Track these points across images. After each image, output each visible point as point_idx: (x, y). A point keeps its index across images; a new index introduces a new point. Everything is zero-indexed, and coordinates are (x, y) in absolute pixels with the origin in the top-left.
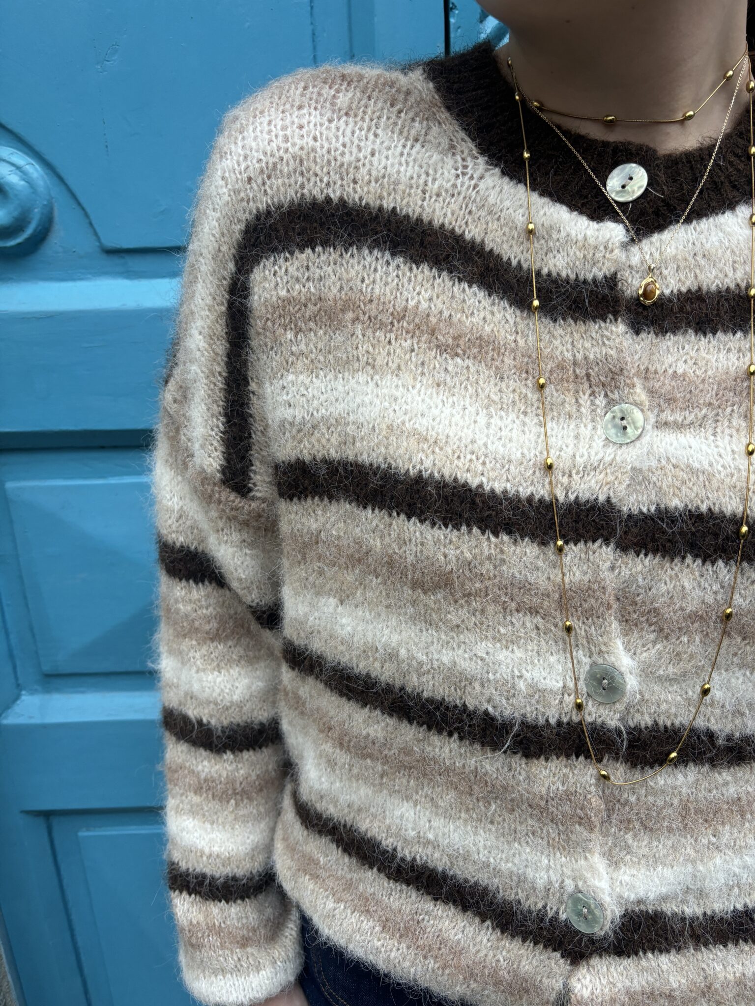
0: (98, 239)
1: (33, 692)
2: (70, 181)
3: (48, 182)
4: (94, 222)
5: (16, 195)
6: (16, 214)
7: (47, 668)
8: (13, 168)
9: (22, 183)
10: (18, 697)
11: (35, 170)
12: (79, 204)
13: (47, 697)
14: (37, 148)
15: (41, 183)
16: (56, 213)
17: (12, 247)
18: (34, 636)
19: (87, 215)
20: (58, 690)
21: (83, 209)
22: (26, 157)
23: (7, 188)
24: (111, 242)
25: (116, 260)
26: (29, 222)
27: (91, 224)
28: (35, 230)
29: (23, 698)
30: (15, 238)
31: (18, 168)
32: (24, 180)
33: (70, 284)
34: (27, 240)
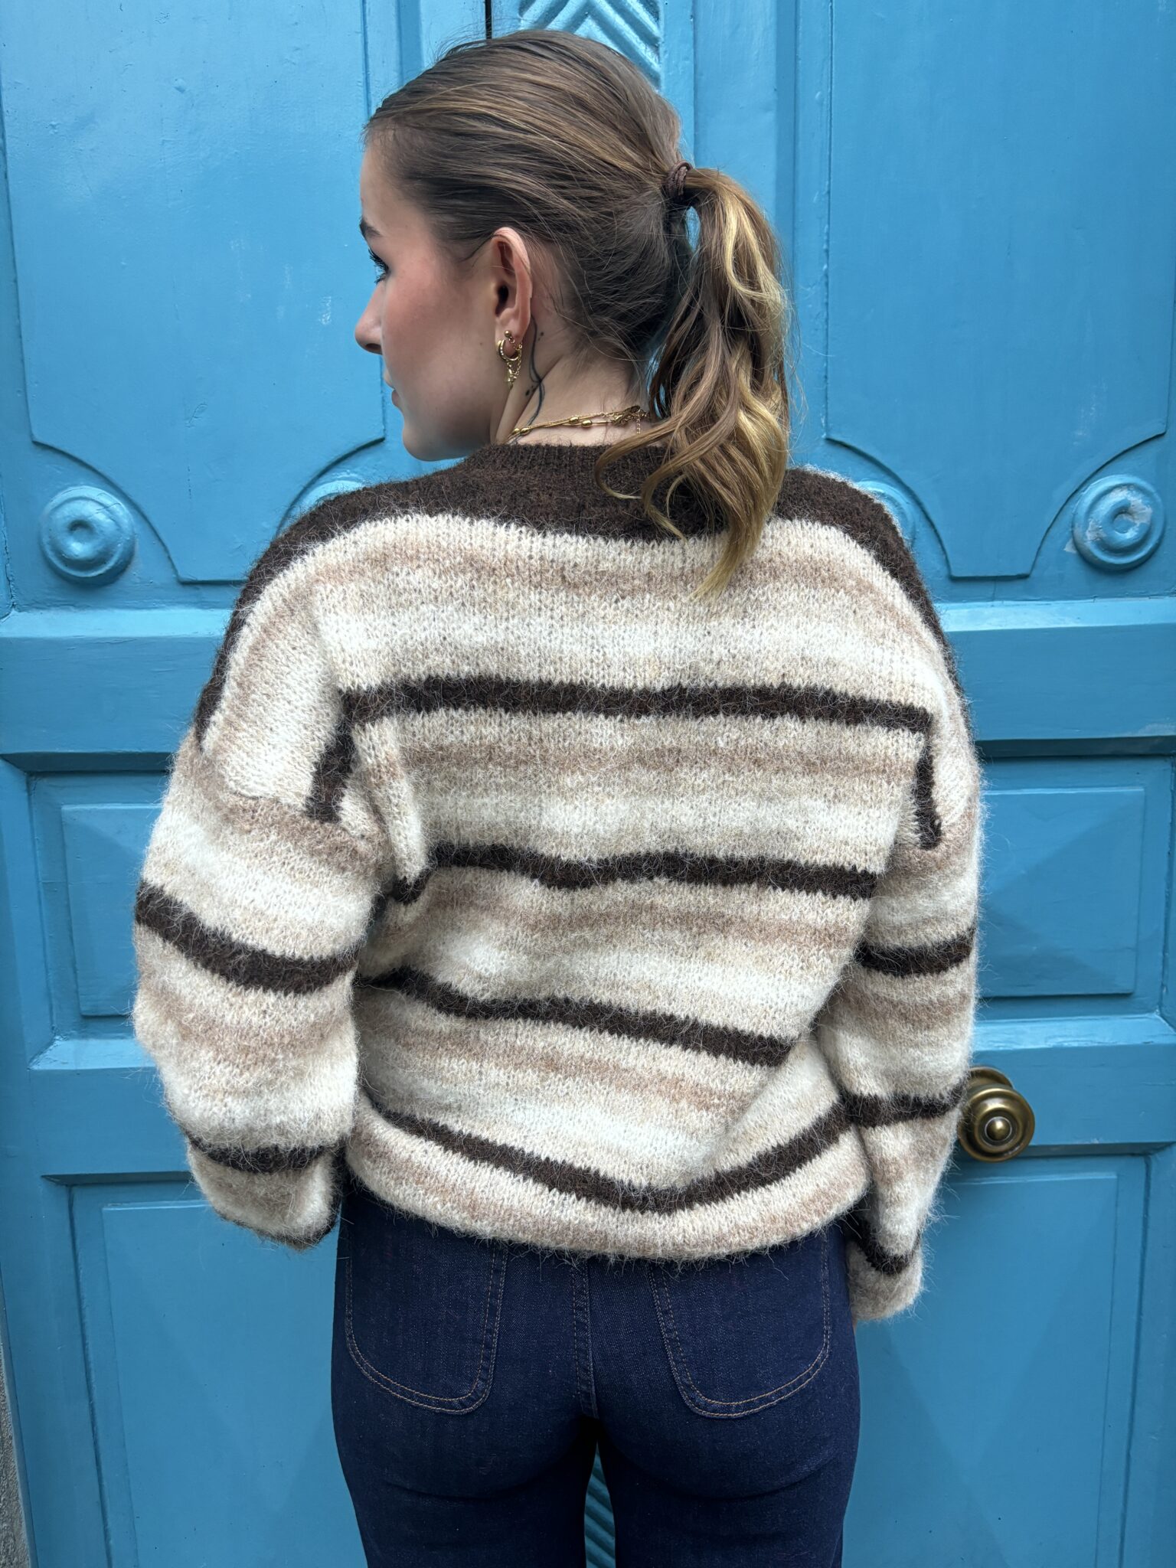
0: (176, 571)
1: (68, 1037)
2: (154, 520)
3: (133, 520)
4: (172, 556)
5: (102, 531)
6: (100, 548)
7: (86, 1008)
8: (102, 507)
9: (109, 520)
10: (51, 1043)
11: (121, 510)
12: (160, 540)
13: (84, 1042)
14: (125, 490)
15: (126, 521)
16: (137, 547)
17: (93, 578)
18: (75, 971)
19: (166, 550)
20: (96, 1036)
21: (163, 545)
22: (115, 499)
23: (95, 525)
24: (187, 574)
25: (190, 590)
26: (112, 556)
27: (169, 558)
28: (116, 563)
29: (57, 1042)
30: (96, 570)
31: (106, 507)
32: (110, 518)
33: (145, 612)
34: (108, 572)
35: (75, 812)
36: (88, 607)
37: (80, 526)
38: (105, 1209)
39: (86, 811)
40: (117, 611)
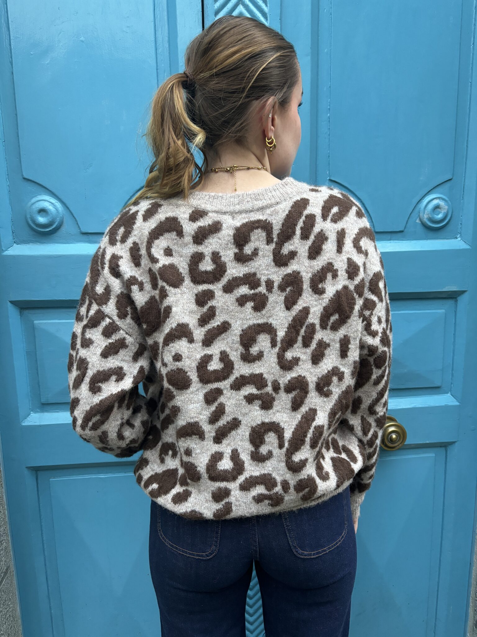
0: (80, 229)
1: (36, 412)
2: (71, 209)
3: (63, 209)
4: (79, 223)
5: (51, 213)
6: (50, 220)
7: (43, 401)
8: (51, 204)
9: (54, 209)
10: (29, 415)
11: (58, 205)
12: (74, 216)
13: (42, 414)
14: (60, 197)
15: (60, 209)
16: (65, 219)
17: (47, 231)
18: (39, 386)
19: (76, 221)
20: (47, 411)
21: (75, 218)
22: (56, 200)
23: (48, 211)
24: (84, 230)
25: (85, 237)
26: (55, 223)
27: (77, 224)
28: (57, 226)
29: (32, 414)
30: (49, 228)
31: (52, 204)
32: (54, 208)
33: (67, 245)
34: (53, 229)
35: (39, 323)
36: (44, 243)
37: (42, 211)
38: (51, 480)
39: (44, 323)
40: (56, 245)
